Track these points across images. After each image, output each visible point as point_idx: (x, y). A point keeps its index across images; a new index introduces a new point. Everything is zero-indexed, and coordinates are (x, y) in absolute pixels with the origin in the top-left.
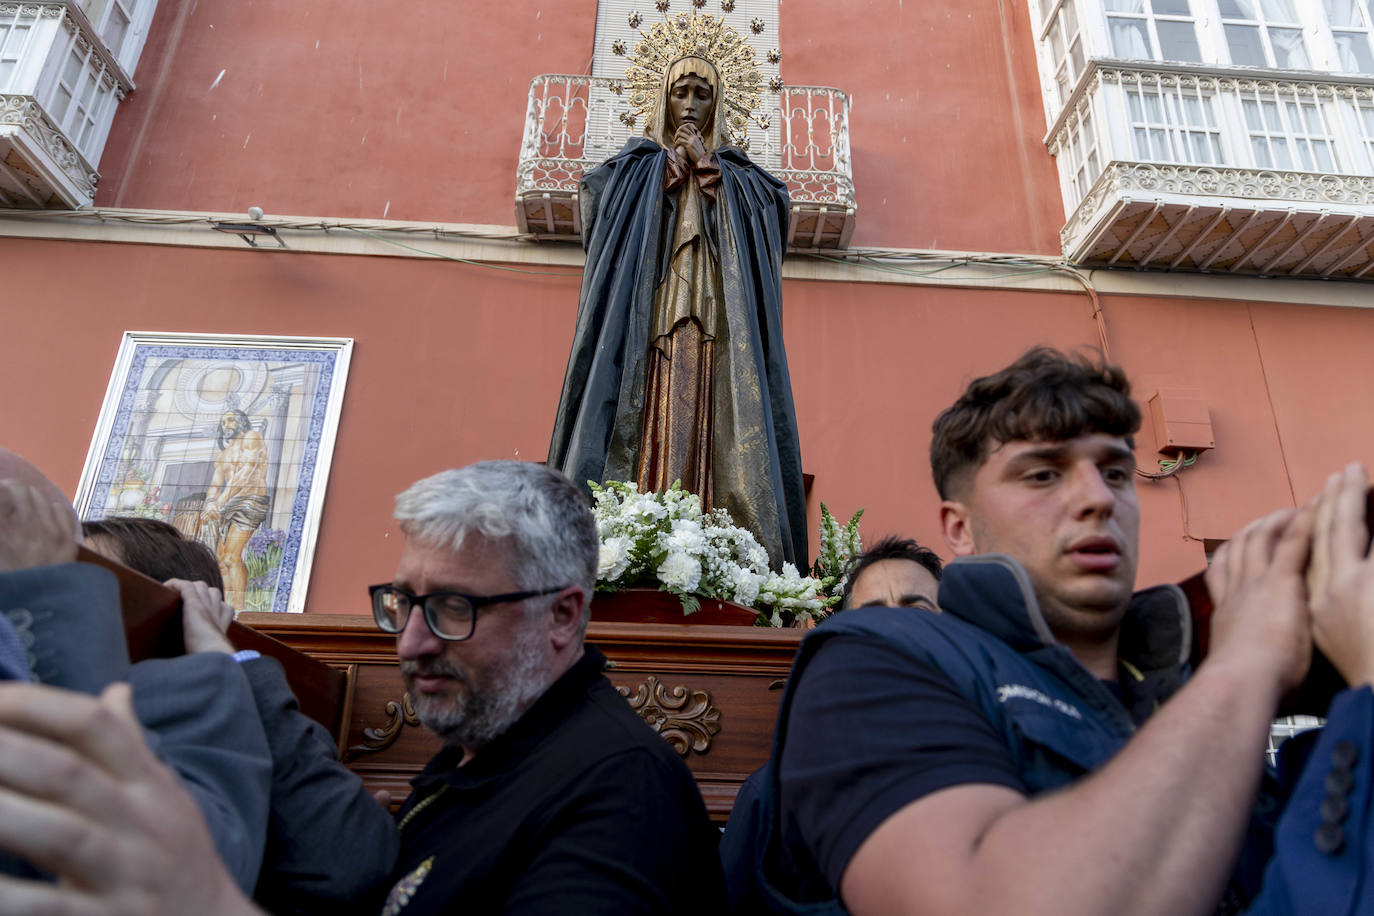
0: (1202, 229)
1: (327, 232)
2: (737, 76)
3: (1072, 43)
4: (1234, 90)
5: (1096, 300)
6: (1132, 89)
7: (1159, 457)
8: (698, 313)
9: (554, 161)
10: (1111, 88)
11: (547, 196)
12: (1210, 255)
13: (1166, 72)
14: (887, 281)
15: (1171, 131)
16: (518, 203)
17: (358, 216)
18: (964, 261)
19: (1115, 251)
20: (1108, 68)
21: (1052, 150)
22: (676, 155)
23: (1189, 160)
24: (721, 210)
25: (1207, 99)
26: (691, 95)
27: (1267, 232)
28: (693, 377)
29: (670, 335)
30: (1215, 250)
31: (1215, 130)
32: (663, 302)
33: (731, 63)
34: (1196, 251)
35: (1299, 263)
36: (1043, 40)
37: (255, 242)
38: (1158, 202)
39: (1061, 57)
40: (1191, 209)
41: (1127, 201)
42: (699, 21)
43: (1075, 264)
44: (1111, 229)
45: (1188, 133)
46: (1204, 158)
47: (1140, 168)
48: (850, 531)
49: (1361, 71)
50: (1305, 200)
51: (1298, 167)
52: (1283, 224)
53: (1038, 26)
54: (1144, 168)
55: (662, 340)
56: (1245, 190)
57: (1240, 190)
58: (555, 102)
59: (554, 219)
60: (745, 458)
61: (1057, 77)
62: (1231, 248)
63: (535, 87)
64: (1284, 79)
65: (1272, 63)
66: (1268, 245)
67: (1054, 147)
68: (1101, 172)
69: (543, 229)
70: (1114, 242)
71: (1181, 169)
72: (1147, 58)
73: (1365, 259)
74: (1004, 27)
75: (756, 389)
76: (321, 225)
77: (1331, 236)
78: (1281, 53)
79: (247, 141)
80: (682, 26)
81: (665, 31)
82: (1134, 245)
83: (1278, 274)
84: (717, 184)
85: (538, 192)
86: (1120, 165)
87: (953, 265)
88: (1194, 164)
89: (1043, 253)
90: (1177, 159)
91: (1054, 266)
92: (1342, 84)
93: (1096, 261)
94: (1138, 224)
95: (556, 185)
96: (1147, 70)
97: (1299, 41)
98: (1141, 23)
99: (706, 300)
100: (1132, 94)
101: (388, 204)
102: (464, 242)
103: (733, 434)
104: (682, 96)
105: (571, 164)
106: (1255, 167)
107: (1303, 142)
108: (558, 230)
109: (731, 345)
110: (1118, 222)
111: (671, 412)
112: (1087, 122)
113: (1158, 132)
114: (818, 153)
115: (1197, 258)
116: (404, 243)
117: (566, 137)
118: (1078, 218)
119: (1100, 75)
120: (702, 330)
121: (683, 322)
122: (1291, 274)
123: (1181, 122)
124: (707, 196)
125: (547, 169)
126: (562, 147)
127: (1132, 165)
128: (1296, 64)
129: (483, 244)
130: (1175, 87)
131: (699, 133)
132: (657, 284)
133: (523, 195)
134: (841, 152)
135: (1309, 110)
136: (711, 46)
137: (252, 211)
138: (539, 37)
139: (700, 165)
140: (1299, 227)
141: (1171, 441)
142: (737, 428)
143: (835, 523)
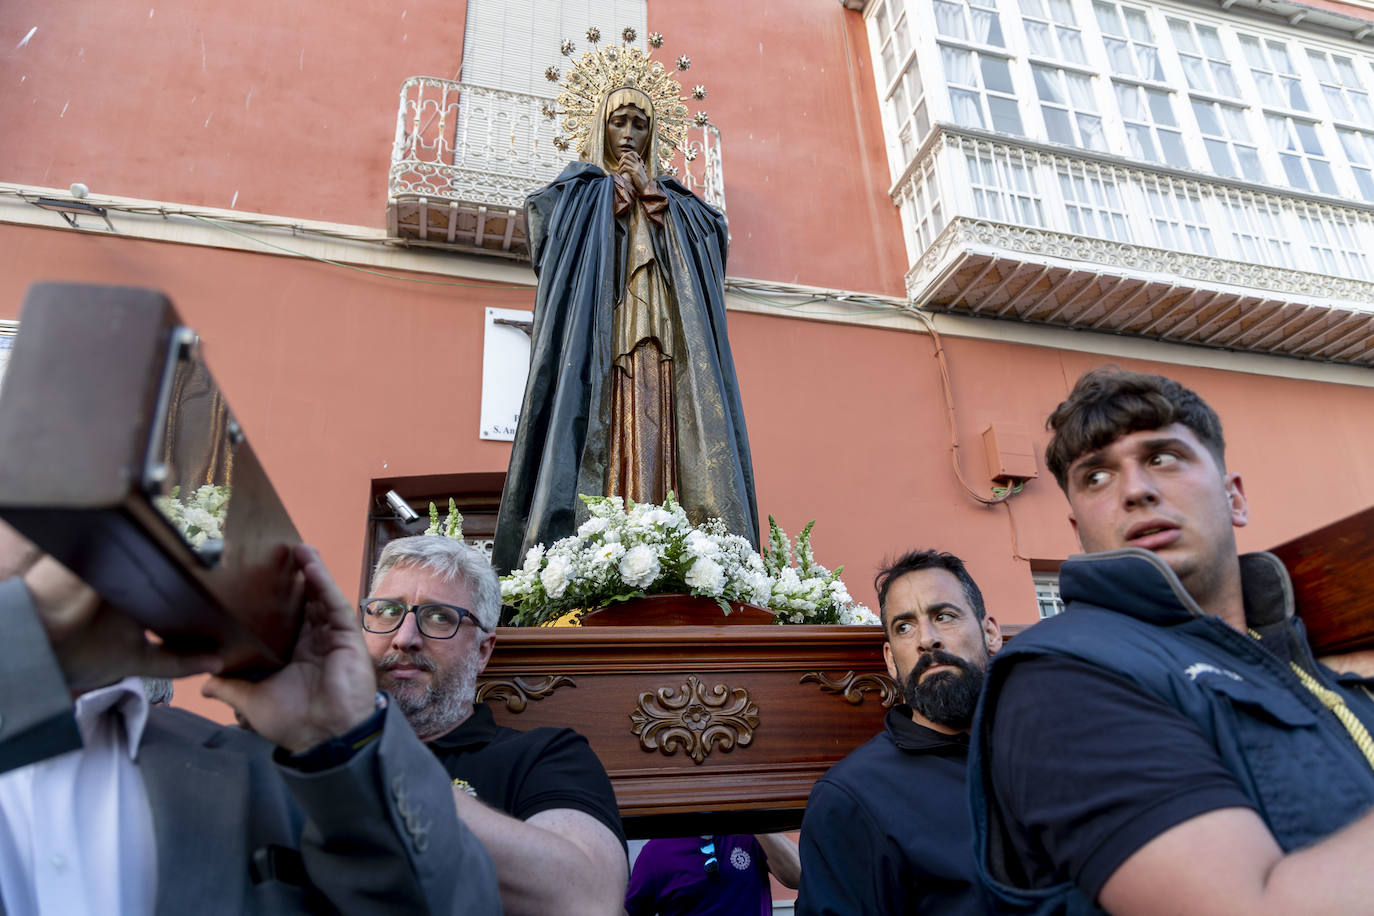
0: (1027, 283)
1: (165, 218)
2: (664, 110)
3: (916, 107)
4: (1051, 164)
5: (937, 340)
6: (970, 153)
7: (992, 484)
8: (657, 334)
9: (431, 166)
10: (953, 150)
11: (423, 200)
12: (1031, 306)
13: (999, 141)
14: (755, 311)
15: (1003, 194)
16: (390, 206)
17: (201, 203)
18: (824, 297)
19: (954, 297)
20: (951, 132)
21: (896, 201)
22: (623, 180)
23: (1018, 221)
24: (670, 236)
25: (1030, 169)
26: (629, 124)
27: (1078, 290)
28: (656, 395)
29: (631, 354)
30: (1035, 302)
31: (1038, 197)
32: (622, 322)
33: (659, 96)
34: (1019, 302)
35: (1099, 318)
36: (887, 100)
37: (77, 222)
38: (995, 255)
39: (905, 118)
40: (1021, 265)
41: (970, 253)
42: (628, 54)
43: (919, 306)
44: (953, 277)
45: (1016, 198)
46: (1028, 219)
47: (979, 224)
48: (803, 541)
49: (1146, 159)
50: (1108, 265)
51: (1102, 236)
52: (1092, 284)
53: (882, 89)
54: (982, 224)
55: (623, 358)
56: (1063, 251)
57: (1059, 252)
58: (431, 106)
59: (428, 226)
60: (714, 472)
61: (901, 136)
62: (1048, 302)
63: (408, 88)
64: (1091, 159)
65: (1079, 144)
66: (1076, 302)
67: (898, 198)
68: (945, 226)
69: (415, 235)
70: (954, 289)
71: (1012, 229)
72: (981, 127)
73: (1149, 318)
74: (853, 85)
75: (719, 407)
76: (160, 210)
77: (1126, 297)
78: (1086, 136)
79: (65, 109)
80: (612, 57)
81: (596, 61)
82: (970, 294)
83: (1082, 327)
84: (664, 210)
85: (414, 195)
86: (963, 220)
87: (814, 300)
88: (1022, 224)
89: (891, 294)
90: (1008, 220)
91: (903, 307)
92: (1134, 168)
93: (938, 305)
94: (976, 274)
95: (433, 190)
96: (983, 138)
97: (1098, 127)
98: (975, 96)
99: (663, 321)
100: (970, 158)
101: (237, 193)
102: (326, 242)
103: (700, 450)
104: (619, 125)
105: (449, 171)
106: (1070, 232)
107: (1104, 215)
108: (430, 237)
109: (691, 363)
110: (960, 271)
111: (638, 427)
112: (930, 178)
113: (992, 194)
114: (695, 183)
115: (1019, 309)
116: (257, 237)
117: (443, 143)
118: (922, 264)
119: (944, 137)
120: (660, 350)
121: (644, 341)
122: (1092, 327)
123: (1010, 187)
124: (654, 221)
125: (424, 173)
126: (440, 152)
127: (973, 221)
128: (1097, 146)
129: (347, 245)
130: (1004, 155)
131: (642, 161)
132: (616, 305)
133: (398, 197)
134: (716, 186)
135: (1108, 187)
136: (639, 79)
137: (75, 187)
138: (405, 37)
139: (647, 192)
140: (1104, 286)
141: (1003, 470)
142: (703, 444)
143: (783, 535)
